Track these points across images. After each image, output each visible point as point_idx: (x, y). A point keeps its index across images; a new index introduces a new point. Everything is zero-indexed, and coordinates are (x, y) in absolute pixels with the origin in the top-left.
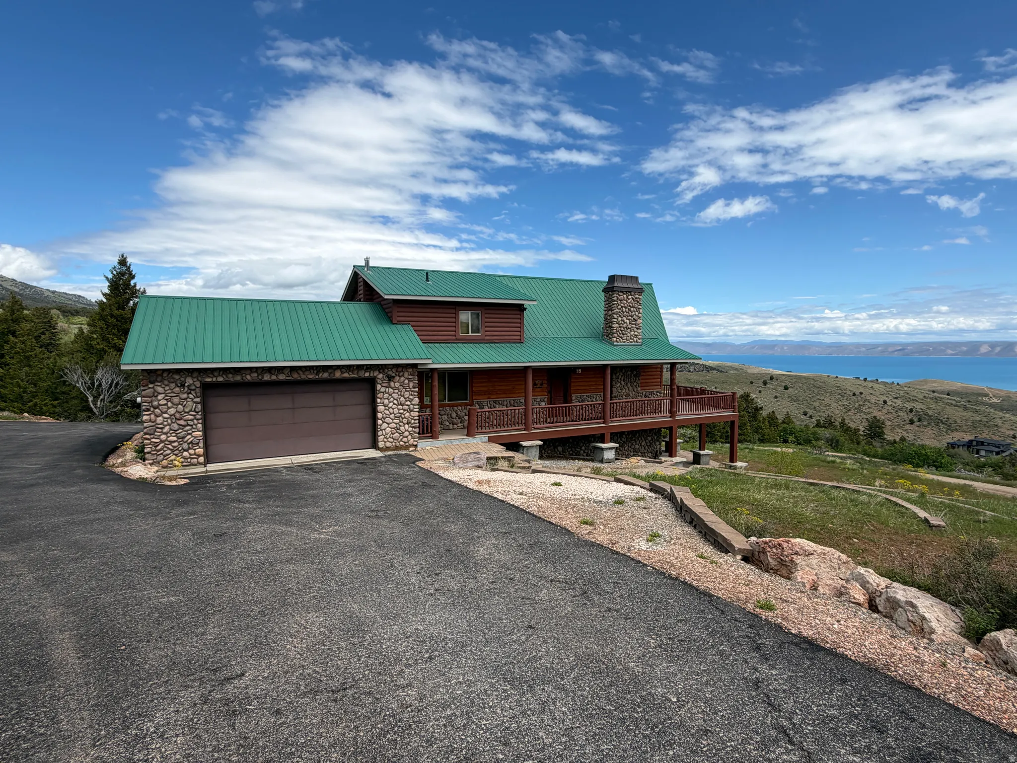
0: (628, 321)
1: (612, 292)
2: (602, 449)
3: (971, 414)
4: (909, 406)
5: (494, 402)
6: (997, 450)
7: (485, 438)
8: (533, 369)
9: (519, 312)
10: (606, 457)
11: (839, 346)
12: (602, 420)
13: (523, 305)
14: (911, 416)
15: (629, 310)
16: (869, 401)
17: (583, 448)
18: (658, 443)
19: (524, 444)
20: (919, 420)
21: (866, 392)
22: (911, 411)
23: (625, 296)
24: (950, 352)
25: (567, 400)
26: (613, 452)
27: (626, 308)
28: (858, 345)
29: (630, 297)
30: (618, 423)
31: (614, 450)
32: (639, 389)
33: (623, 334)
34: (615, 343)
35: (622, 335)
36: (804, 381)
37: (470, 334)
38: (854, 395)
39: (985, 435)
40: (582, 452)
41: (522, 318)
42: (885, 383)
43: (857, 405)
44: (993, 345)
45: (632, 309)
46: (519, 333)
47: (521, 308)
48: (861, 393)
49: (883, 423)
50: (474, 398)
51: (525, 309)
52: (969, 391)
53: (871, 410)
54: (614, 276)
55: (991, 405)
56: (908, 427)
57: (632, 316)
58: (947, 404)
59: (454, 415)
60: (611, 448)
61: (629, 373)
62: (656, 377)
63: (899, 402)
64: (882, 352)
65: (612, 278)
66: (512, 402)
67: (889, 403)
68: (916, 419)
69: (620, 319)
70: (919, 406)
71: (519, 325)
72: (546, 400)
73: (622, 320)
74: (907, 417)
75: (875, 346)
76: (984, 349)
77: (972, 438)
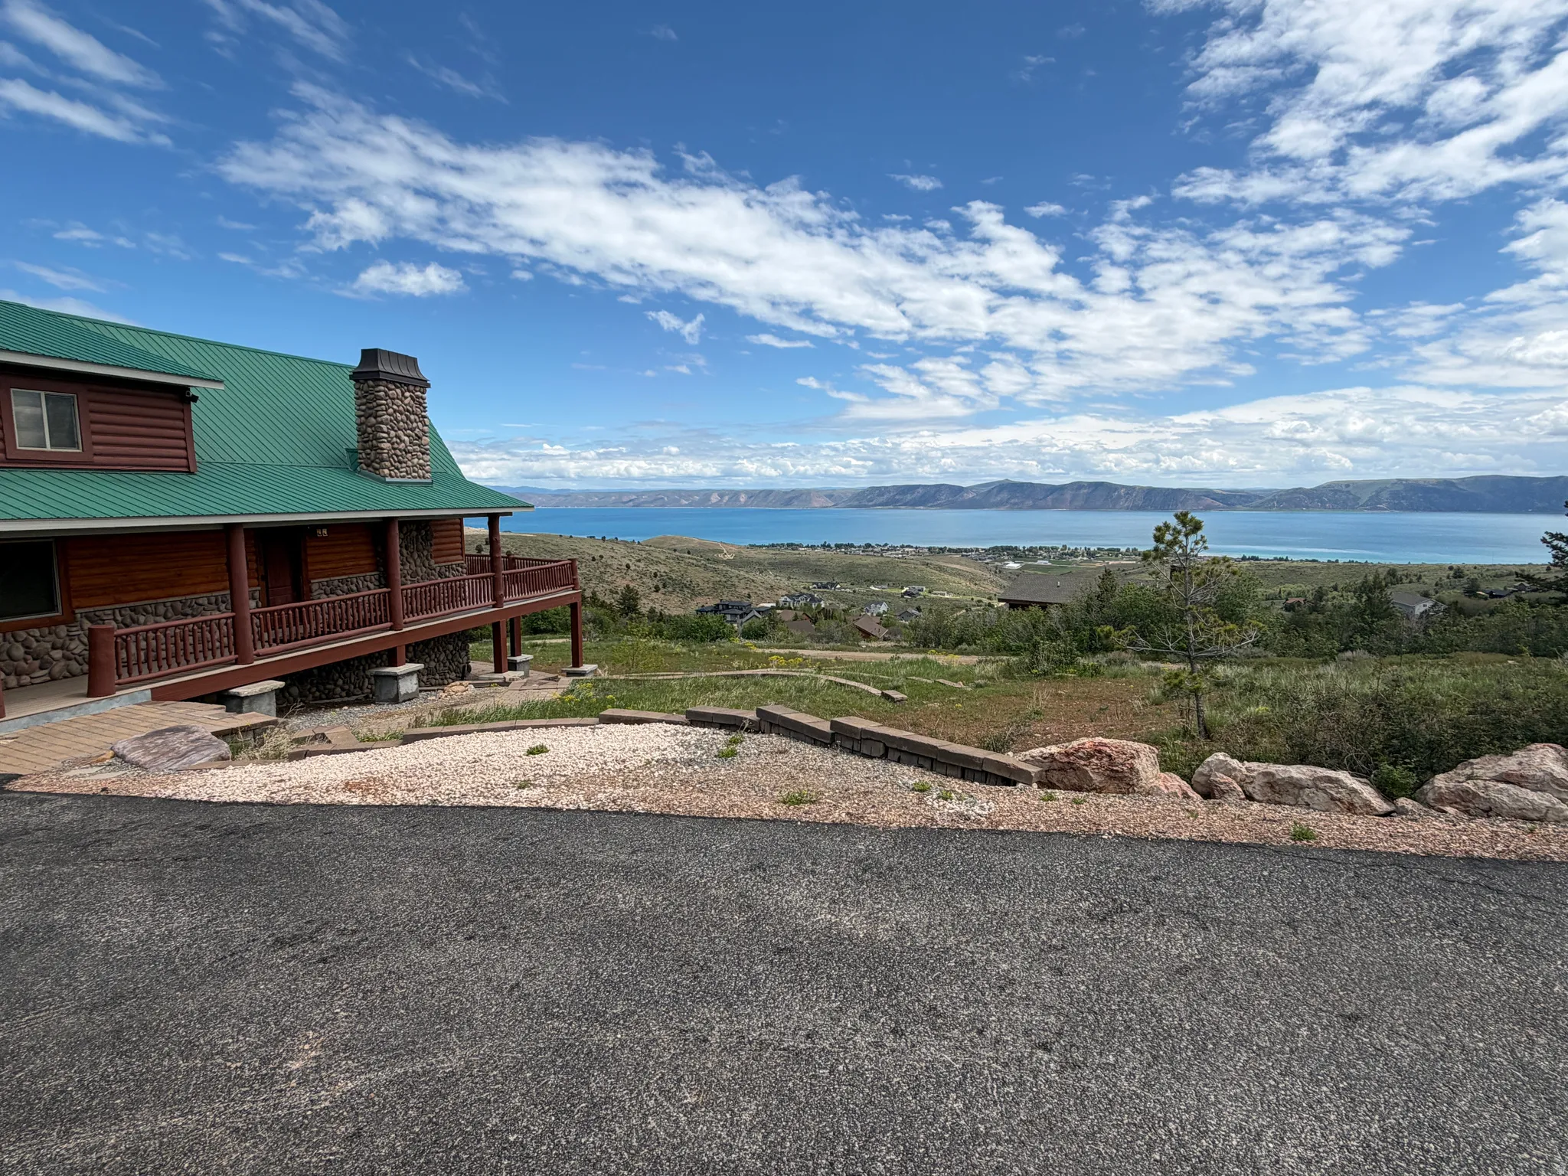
0: (406, 438)
1: (374, 380)
2: (395, 677)
3: (711, 574)
4: (653, 569)
5: (133, 609)
6: (740, 612)
7: (144, 691)
8: (246, 530)
9: (180, 406)
10: (402, 691)
11: (567, 494)
12: (389, 624)
13: (186, 388)
14: (655, 582)
15: (408, 418)
16: (610, 566)
17: (340, 682)
18: (463, 653)
19: (243, 691)
20: (664, 586)
21: (607, 554)
22: (655, 575)
23: (398, 391)
24: (684, 502)
25: (300, 591)
26: (414, 679)
27: (401, 414)
28: (588, 494)
29: (407, 394)
30: (417, 625)
31: (415, 676)
32: (432, 562)
33: (400, 462)
34: (388, 479)
35: (397, 464)
36: (532, 544)
37: (48, 448)
38: (594, 559)
39: (726, 597)
40: (338, 690)
41: (186, 419)
42: (625, 543)
43: (598, 573)
44: (722, 494)
45: (412, 417)
46: (183, 453)
47: (182, 397)
48: (601, 557)
49: (637, 594)
50: (75, 603)
51: (195, 399)
52: (706, 548)
53: (614, 578)
54: (375, 351)
55: (727, 563)
56: (654, 595)
57: (413, 430)
58: (690, 565)
59: (19, 651)
60: (410, 674)
61: (414, 533)
62: (453, 539)
63: (642, 565)
64: (615, 503)
65: (370, 356)
66: (179, 605)
67: (633, 567)
68: (661, 586)
69: (393, 433)
70: (662, 569)
71: (180, 433)
72: (257, 594)
73: (397, 437)
74: (651, 583)
75: (607, 494)
76: (714, 498)
77: (718, 601)
